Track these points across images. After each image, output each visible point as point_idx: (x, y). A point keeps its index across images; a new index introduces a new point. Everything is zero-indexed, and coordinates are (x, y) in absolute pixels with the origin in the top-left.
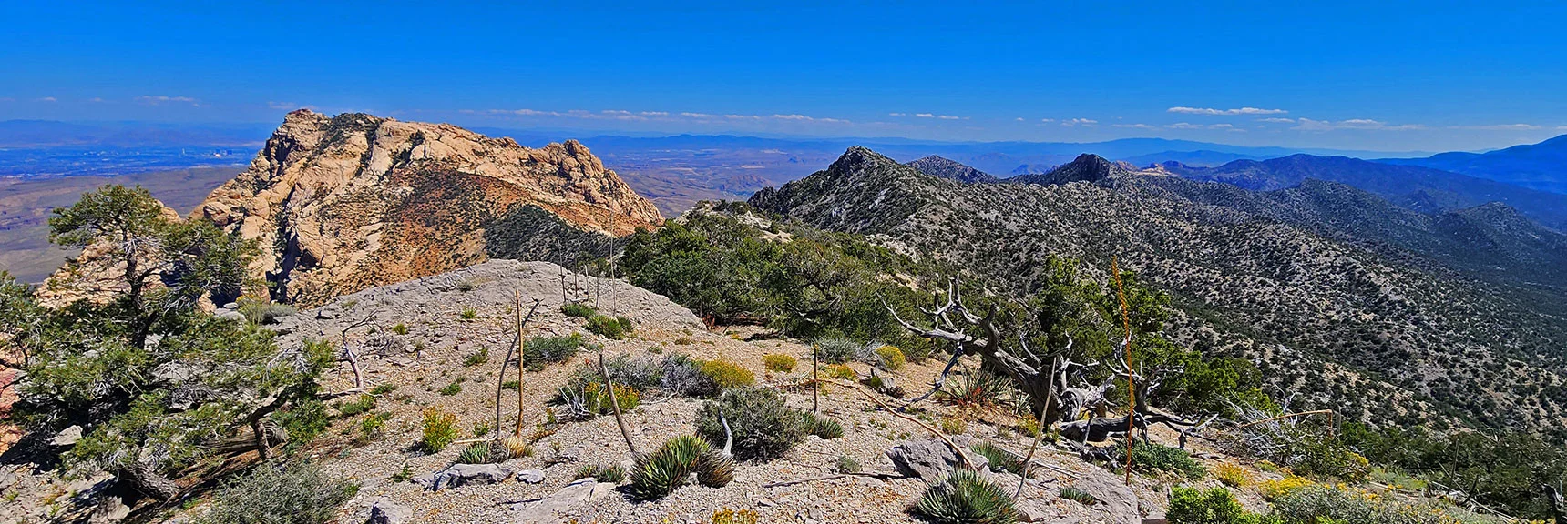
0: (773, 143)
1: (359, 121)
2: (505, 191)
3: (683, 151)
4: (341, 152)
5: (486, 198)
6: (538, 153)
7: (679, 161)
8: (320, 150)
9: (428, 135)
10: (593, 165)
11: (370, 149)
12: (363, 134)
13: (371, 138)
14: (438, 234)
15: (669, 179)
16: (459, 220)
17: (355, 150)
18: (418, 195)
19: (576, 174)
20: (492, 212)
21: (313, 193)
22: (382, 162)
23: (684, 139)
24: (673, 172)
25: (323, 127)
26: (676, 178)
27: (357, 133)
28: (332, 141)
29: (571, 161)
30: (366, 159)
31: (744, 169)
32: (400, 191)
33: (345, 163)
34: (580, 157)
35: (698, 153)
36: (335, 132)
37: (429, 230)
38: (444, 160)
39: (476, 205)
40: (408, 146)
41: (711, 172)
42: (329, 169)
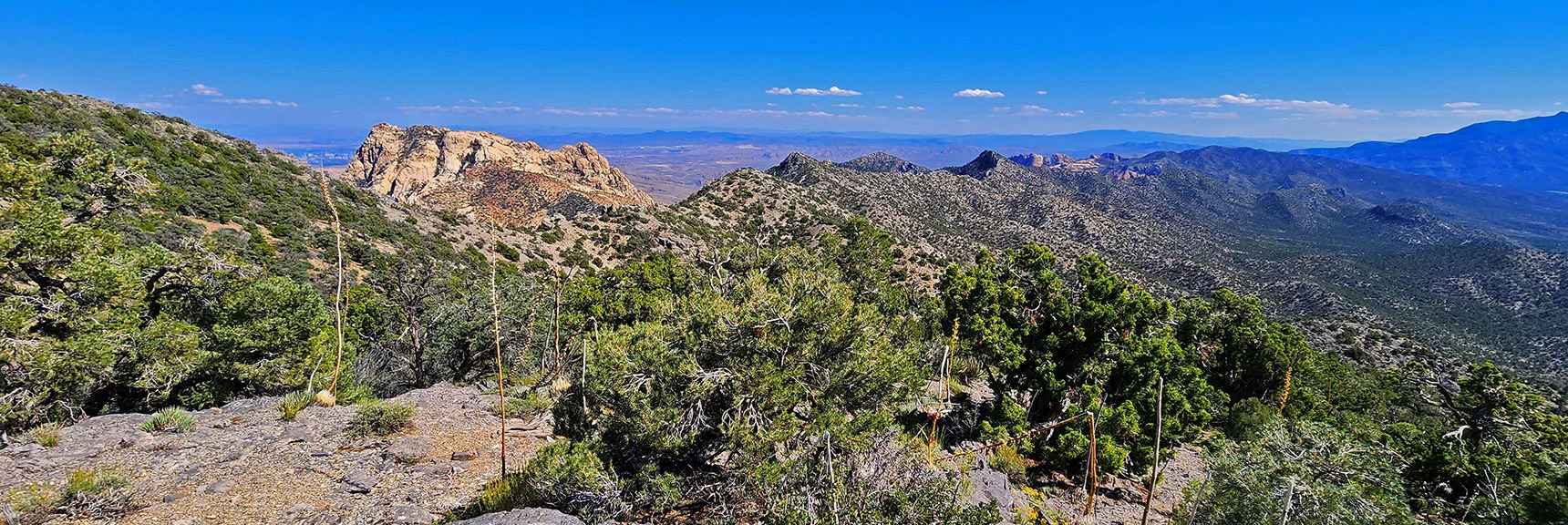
0: (746, 139)
1: (429, 132)
2: (552, 184)
3: (657, 147)
4: (422, 156)
5: (540, 189)
6: (556, 154)
7: (654, 158)
8: (406, 154)
9: (484, 142)
10: (601, 163)
11: (442, 153)
12: (434, 142)
13: (441, 145)
14: (513, 214)
15: (647, 175)
16: (525, 204)
17: (432, 154)
18: (490, 186)
19: (588, 172)
20: (546, 198)
21: (410, 187)
22: (453, 164)
23: (658, 136)
24: (649, 168)
25: (401, 137)
26: (654, 175)
27: (429, 141)
28: (411, 148)
29: (584, 160)
30: (441, 161)
31: (717, 165)
32: (475, 184)
33: (427, 164)
34: (590, 157)
35: (672, 149)
36: (412, 140)
37: (506, 211)
38: (500, 161)
39: (533, 193)
40: (470, 151)
41: (687, 168)
42: (418, 169)
